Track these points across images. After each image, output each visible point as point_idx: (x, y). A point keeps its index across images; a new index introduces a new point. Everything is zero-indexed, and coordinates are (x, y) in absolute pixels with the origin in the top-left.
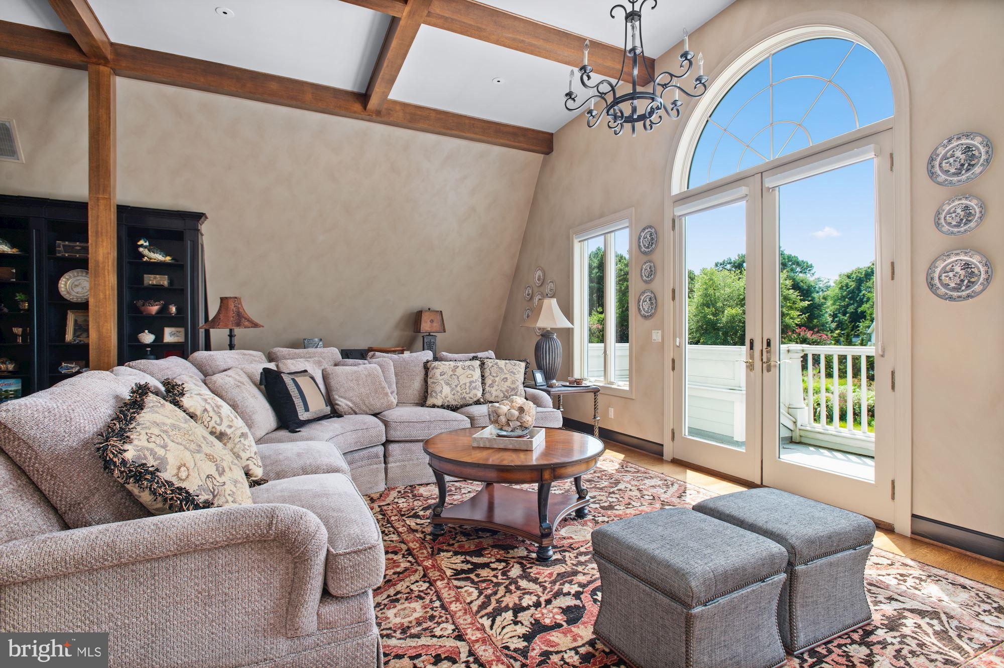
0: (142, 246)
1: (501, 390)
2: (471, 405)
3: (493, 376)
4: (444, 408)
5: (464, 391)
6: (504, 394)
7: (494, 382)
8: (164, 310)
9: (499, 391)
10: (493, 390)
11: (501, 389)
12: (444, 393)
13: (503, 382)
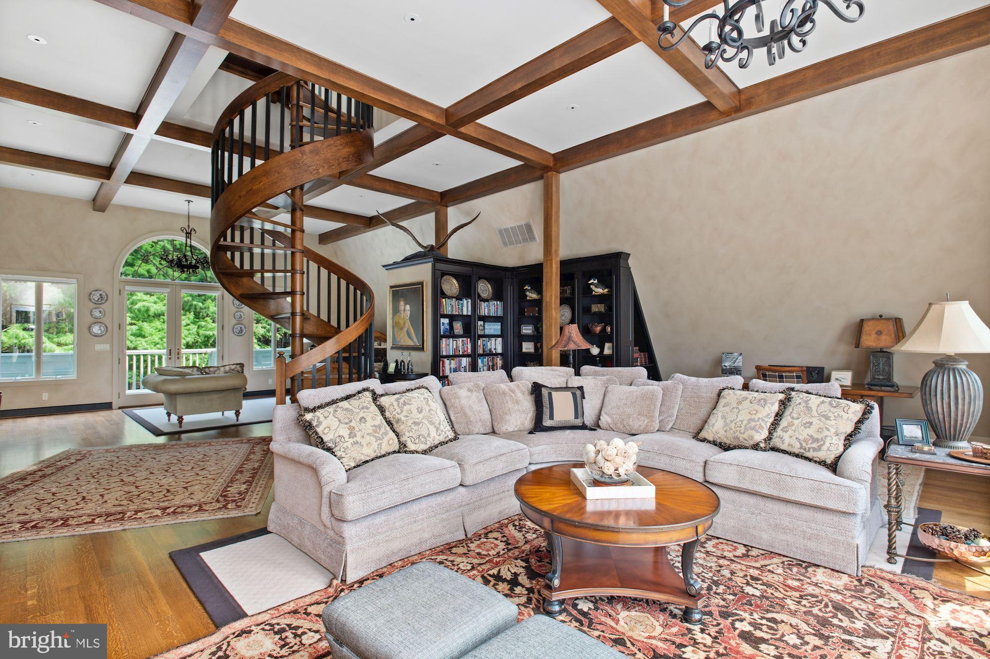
0: (592, 284)
1: (797, 438)
2: (746, 448)
3: (793, 418)
4: (716, 445)
5: (738, 429)
6: (801, 443)
7: (791, 425)
8: (604, 329)
9: (794, 438)
10: (786, 436)
11: (797, 436)
12: (716, 427)
13: (803, 428)
